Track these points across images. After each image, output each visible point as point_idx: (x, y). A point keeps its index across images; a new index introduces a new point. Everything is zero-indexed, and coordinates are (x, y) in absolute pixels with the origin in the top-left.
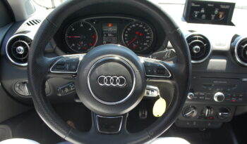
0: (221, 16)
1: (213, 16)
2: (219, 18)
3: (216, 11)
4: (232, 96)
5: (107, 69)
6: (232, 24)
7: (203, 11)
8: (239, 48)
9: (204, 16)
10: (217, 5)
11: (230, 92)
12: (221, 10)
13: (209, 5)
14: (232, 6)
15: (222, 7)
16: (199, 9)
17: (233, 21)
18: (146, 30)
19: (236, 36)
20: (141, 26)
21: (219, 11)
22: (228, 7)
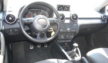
0: (67, 9)
1: (65, 9)
4: (72, 30)
6: (70, 11)
7: (62, 8)
8: (72, 16)
9: (62, 9)
10: (65, 6)
11: (72, 28)
12: (67, 7)
13: (63, 6)
14: (69, 6)
15: (67, 6)
16: (61, 7)
18: (46, 14)
19: (71, 14)
20: (45, 12)
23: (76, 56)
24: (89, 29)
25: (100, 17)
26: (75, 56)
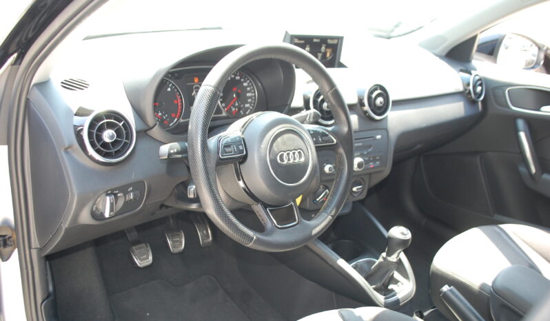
0: (328, 55)
1: (320, 56)
2: (326, 58)
3: (323, 49)
4: (369, 161)
5: (284, 143)
6: (341, 65)
7: (308, 49)
8: (369, 97)
10: (323, 40)
11: (368, 155)
12: (328, 46)
13: (315, 40)
14: (340, 39)
15: (330, 42)
16: (303, 46)
17: (342, 60)
18: (245, 84)
20: (238, 78)
21: (326, 48)
22: (335, 42)
23: (396, 282)
24: (419, 146)
25: (461, 88)
26: (392, 280)
